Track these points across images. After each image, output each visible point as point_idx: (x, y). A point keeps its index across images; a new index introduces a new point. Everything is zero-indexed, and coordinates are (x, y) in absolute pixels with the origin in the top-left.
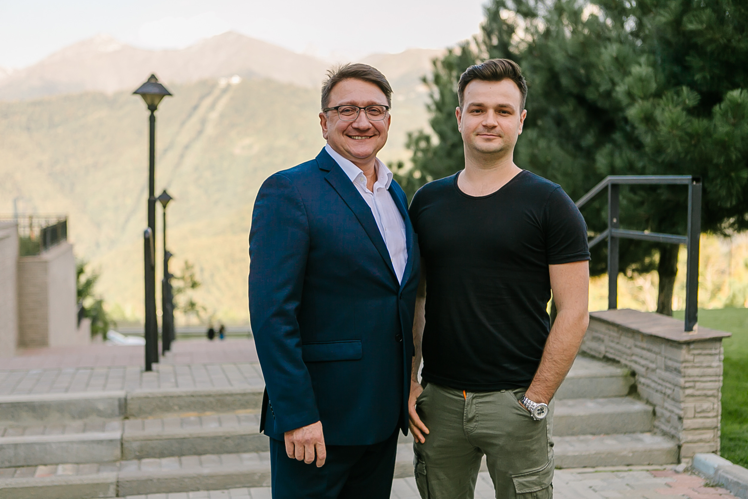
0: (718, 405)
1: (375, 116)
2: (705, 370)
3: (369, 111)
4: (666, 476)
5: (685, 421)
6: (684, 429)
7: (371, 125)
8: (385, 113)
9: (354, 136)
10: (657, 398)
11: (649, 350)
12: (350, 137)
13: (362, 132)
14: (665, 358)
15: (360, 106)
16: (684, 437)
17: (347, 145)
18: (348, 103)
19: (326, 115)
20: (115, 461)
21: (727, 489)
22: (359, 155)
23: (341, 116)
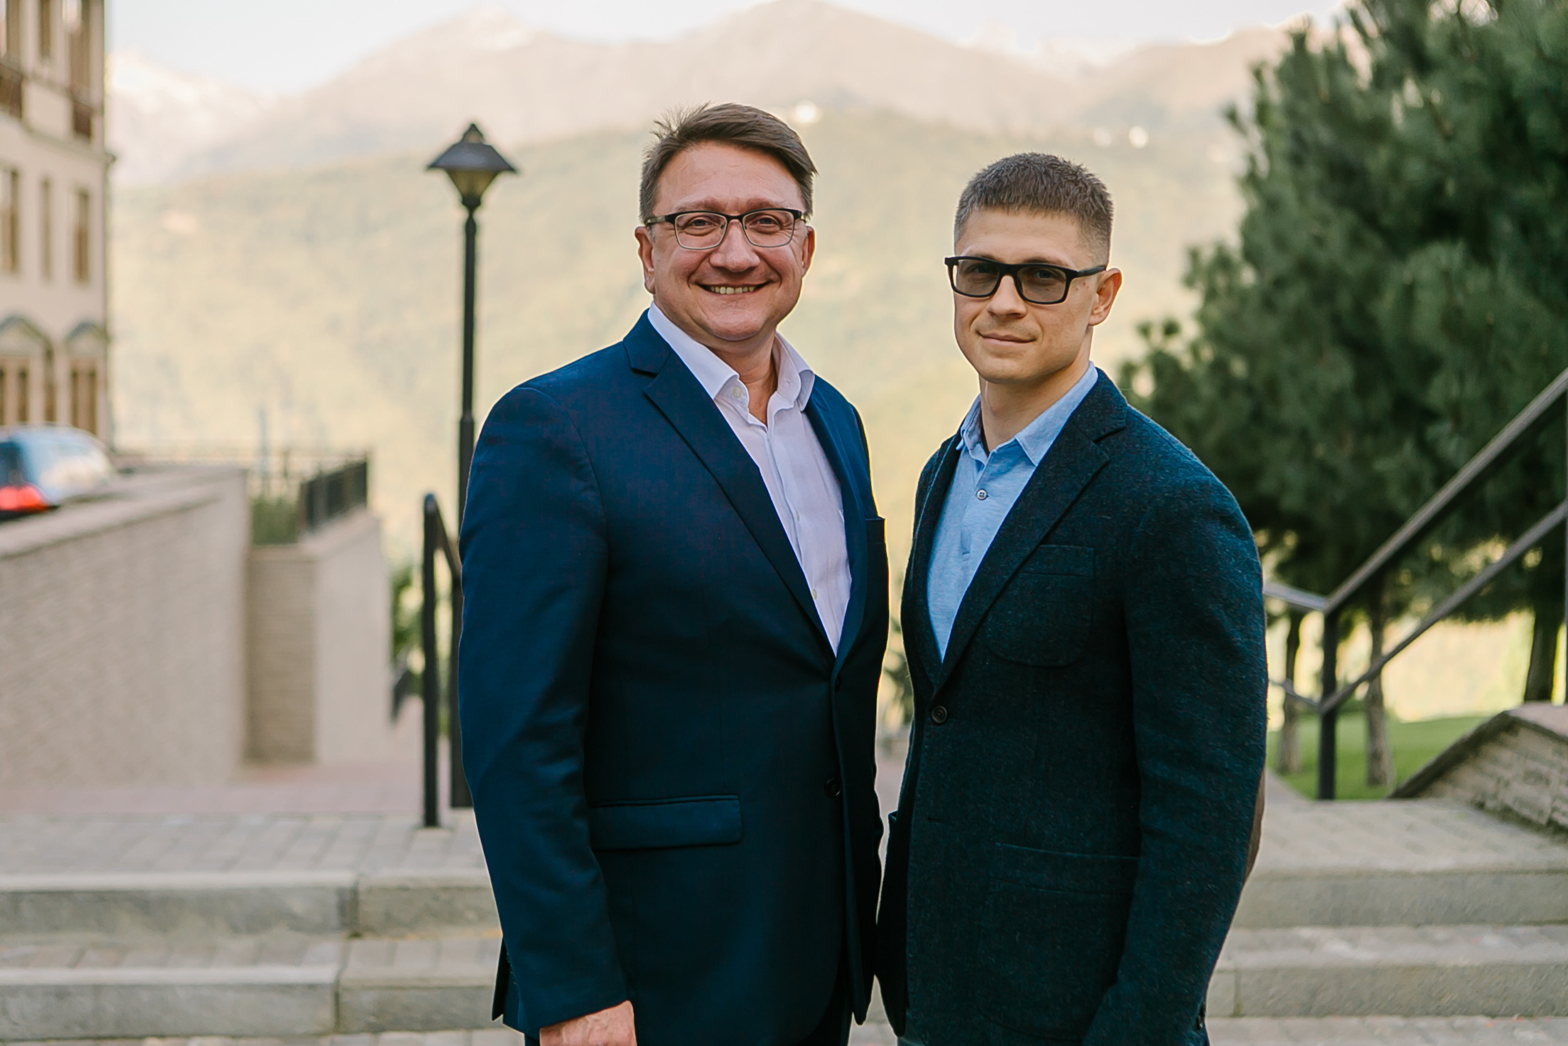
1: (768, 237)
3: (755, 223)
7: (756, 260)
9: (715, 286)
12: (707, 288)
13: (736, 276)
15: (731, 212)
17: (698, 308)
18: (699, 204)
20: (321, 1035)
22: (728, 333)
23: (682, 236)
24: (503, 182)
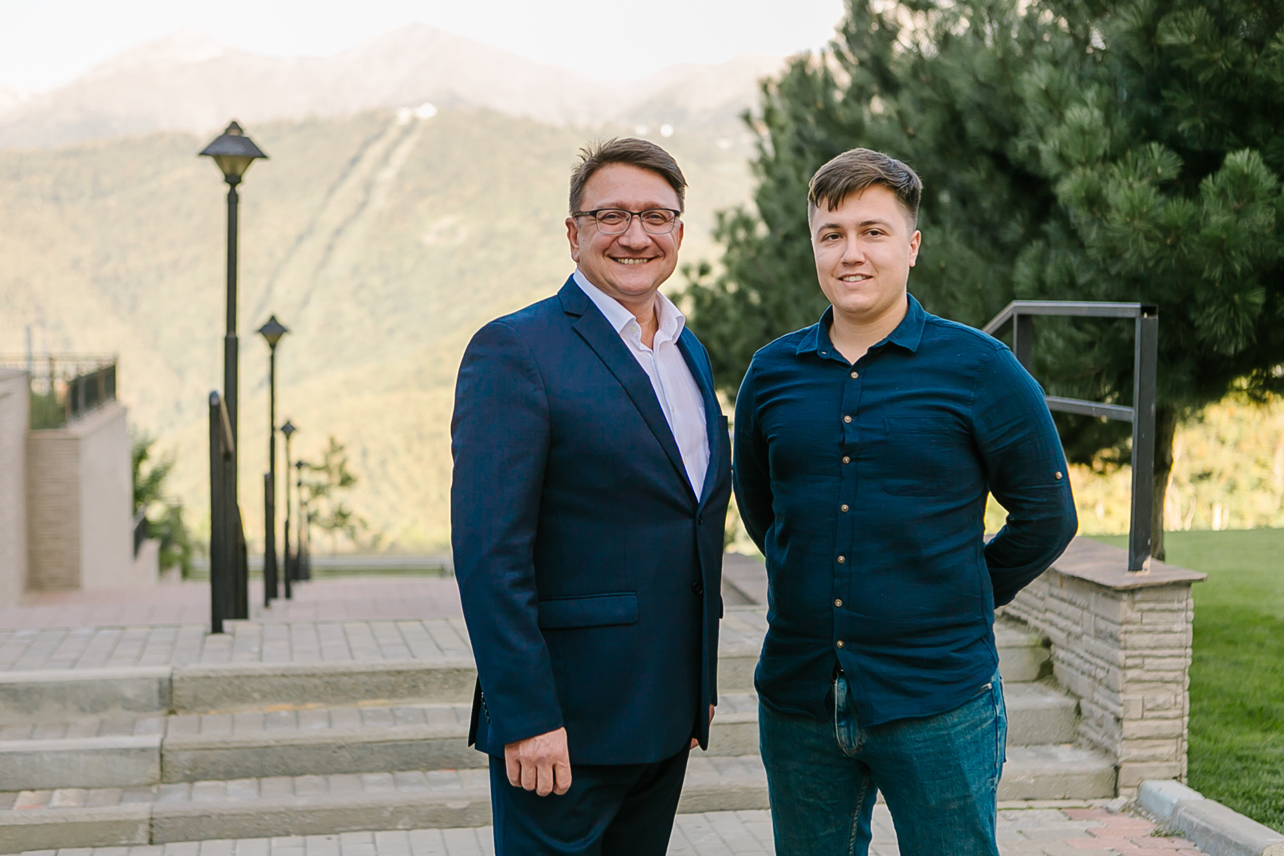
0: (1184, 697)
1: (657, 227)
2: (1162, 636)
3: (648, 218)
4: (1089, 819)
5: (1126, 724)
6: (1124, 739)
7: (650, 241)
8: (673, 220)
9: (621, 258)
10: (1083, 685)
11: (1072, 603)
12: (615, 259)
13: (634, 252)
14: (1096, 615)
15: (633, 210)
16: (1124, 751)
17: (610, 273)
18: (612, 205)
19: (576, 222)
20: (150, 785)
21: (1190, 840)
22: (629, 290)
23: (600, 224)
24: (257, 164)
